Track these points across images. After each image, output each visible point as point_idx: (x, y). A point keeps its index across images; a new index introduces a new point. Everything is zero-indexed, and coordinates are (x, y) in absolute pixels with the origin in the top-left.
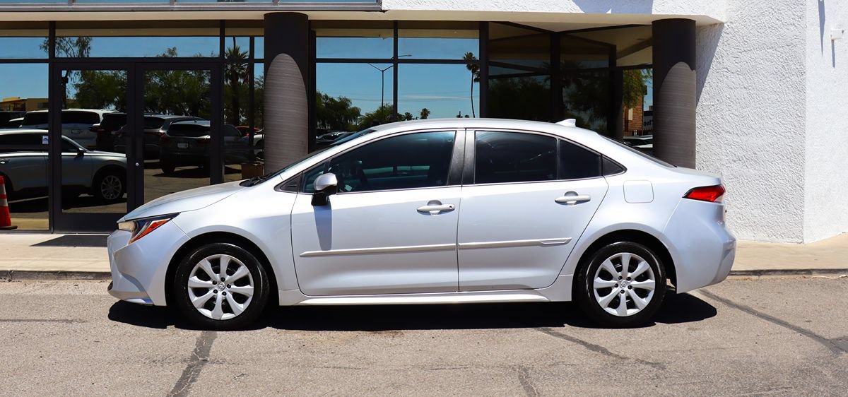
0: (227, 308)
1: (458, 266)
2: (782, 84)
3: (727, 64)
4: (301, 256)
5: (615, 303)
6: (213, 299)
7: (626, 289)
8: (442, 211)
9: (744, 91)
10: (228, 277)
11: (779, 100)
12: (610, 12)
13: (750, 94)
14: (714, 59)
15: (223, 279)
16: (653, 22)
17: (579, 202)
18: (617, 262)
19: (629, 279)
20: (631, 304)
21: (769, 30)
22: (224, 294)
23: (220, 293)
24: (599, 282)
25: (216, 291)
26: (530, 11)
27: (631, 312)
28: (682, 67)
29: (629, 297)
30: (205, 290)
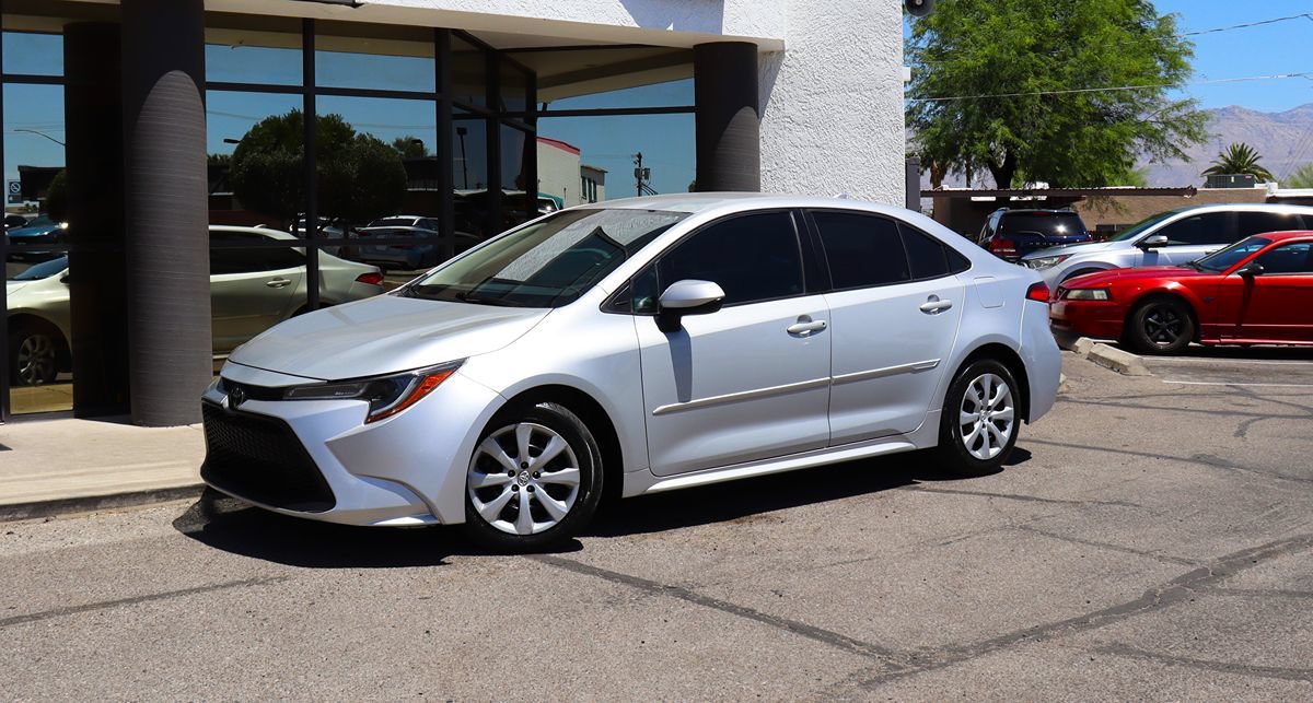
0: (539, 513)
1: (828, 409)
2: (871, 142)
3: (789, 111)
4: (654, 414)
5: (978, 444)
6: (515, 501)
7: (986, 422)
8: (814, 331)
9: (816, 152)
10: (531, 461)
11: (866, 164)
12: (671, 28)
13: (826, 156)
14: (770, 102)
15: (525, 466)
16: (695, 46)
17: (942, 309)
18: (978, 386)
19: (989, 408)
20: (993, 441)
21: (851, 66)
22: (531, 489)
23: (523, 490)
24: (965, 416)
25: (516, 488)
26: (569, 20)
27: (994, 451)
28: (747, 112)
29: (990, 433)
30: (499, 489)
